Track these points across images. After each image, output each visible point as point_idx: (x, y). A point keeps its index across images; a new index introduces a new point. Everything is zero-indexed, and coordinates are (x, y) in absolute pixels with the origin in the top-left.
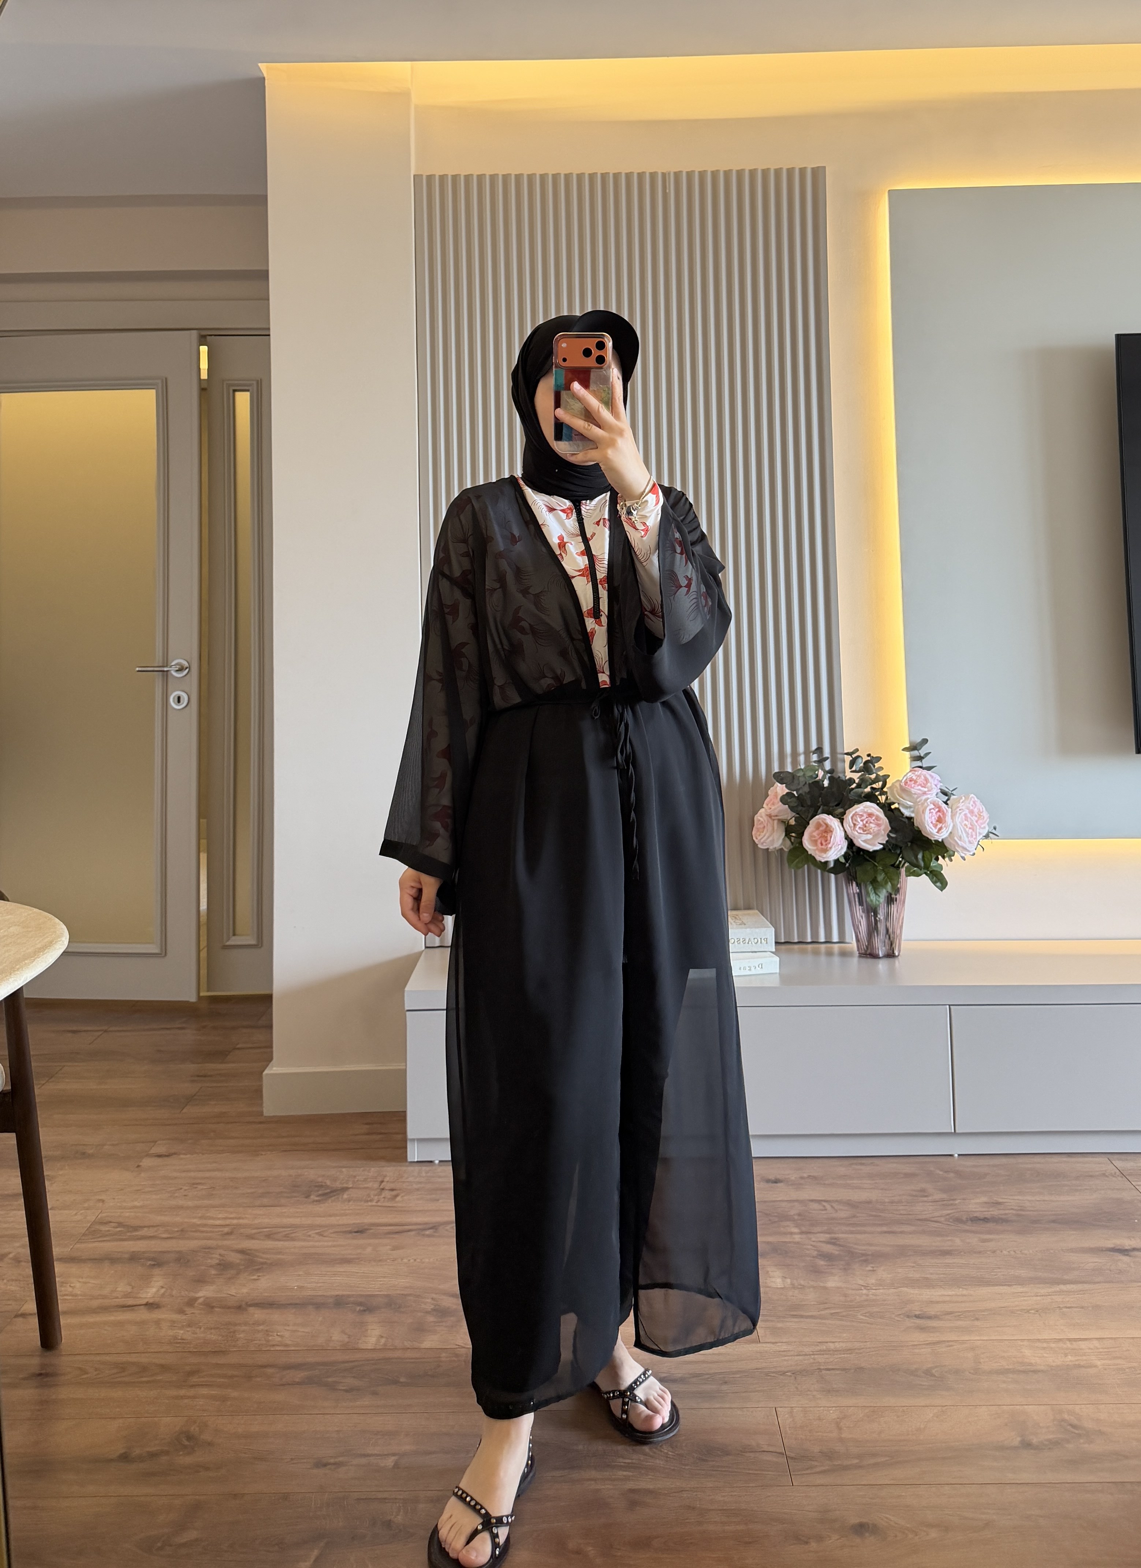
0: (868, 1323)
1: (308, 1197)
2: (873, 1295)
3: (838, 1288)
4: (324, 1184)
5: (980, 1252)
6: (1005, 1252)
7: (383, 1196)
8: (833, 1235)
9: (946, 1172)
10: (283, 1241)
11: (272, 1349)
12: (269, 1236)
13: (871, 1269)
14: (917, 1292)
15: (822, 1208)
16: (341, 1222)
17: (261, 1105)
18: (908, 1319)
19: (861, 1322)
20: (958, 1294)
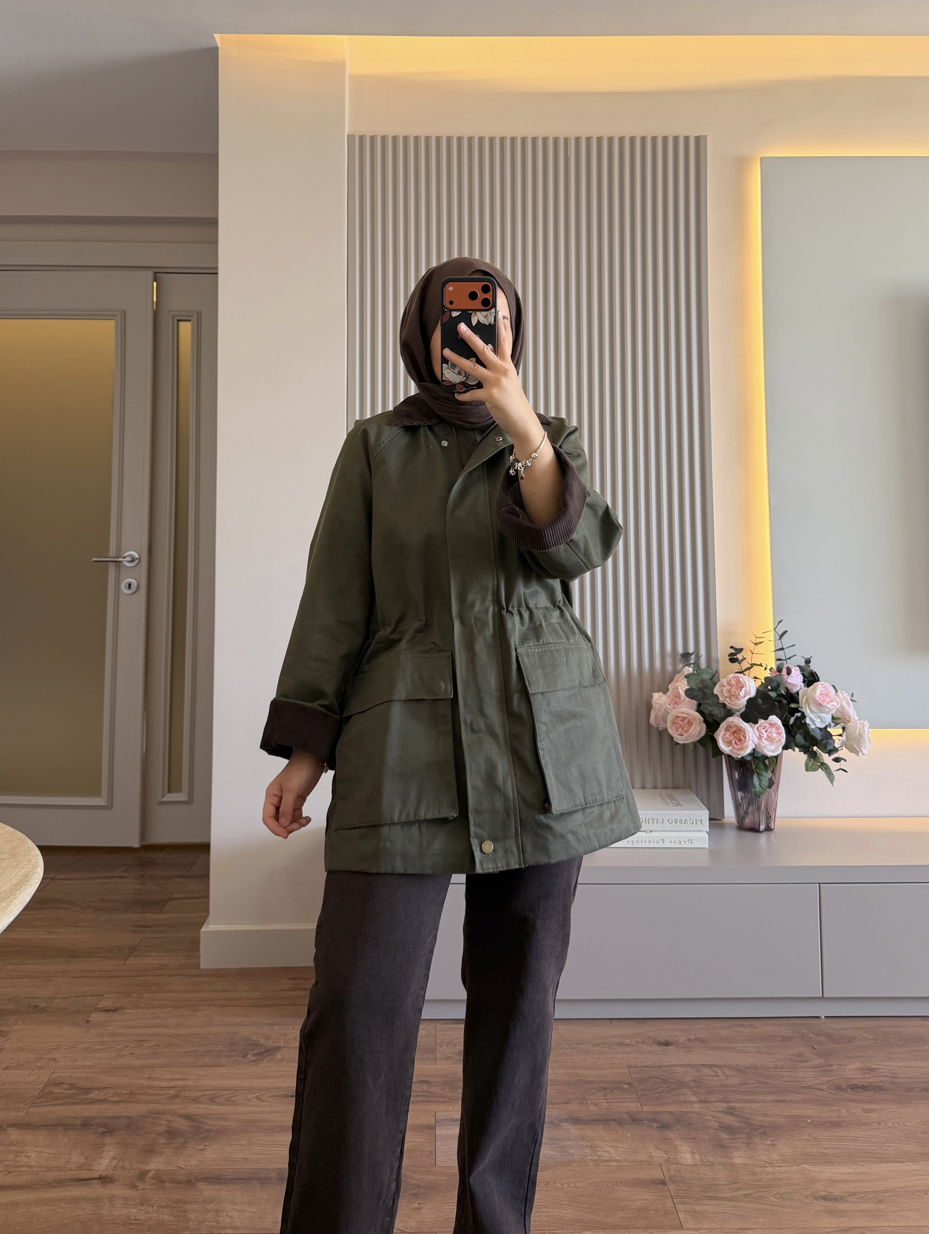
0: (780, 1207)
1: (245, 1056)
2: (778, 1172)
3: (745, 1165)
4: (260, 1043)
5: (866, 1124)
6: (890, 1124)
8: (730, 1105)
9: (818, 1035)
10: (225, 1105)
12: (212, 1100)
13: (769, 1142)
14: (818, 1170)
15: (714, 1074)
17: (199, 957)
18: (815, 1201)
19: (773, 1205)
20: (857, 1172)
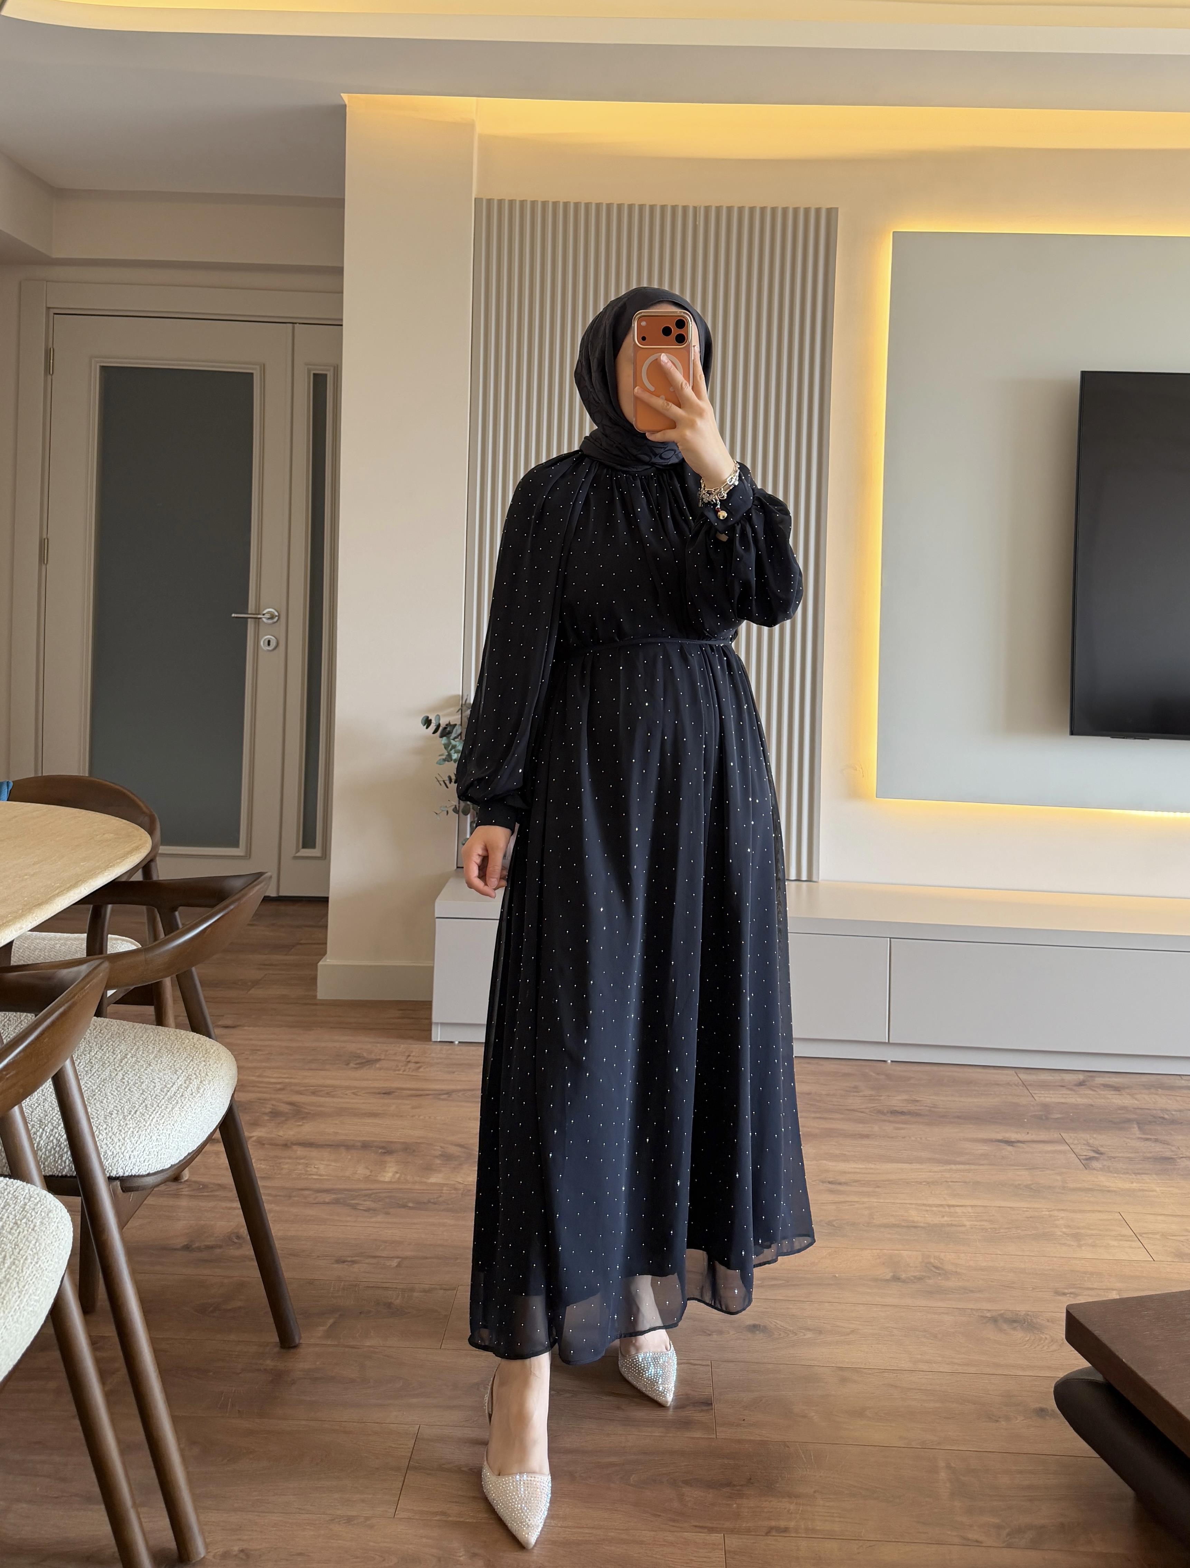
1: (348, 1064)
4: (361, 1055)
5: (892, 1137)
6: (913, 1138)
7: (409, 1067)
9: (878, 1073)
10: (326, 1097)
11: (310, 1177)
12: (314, 1093)
16: (372, 1086)
17: (316, 990)
20: (868, 1167)
